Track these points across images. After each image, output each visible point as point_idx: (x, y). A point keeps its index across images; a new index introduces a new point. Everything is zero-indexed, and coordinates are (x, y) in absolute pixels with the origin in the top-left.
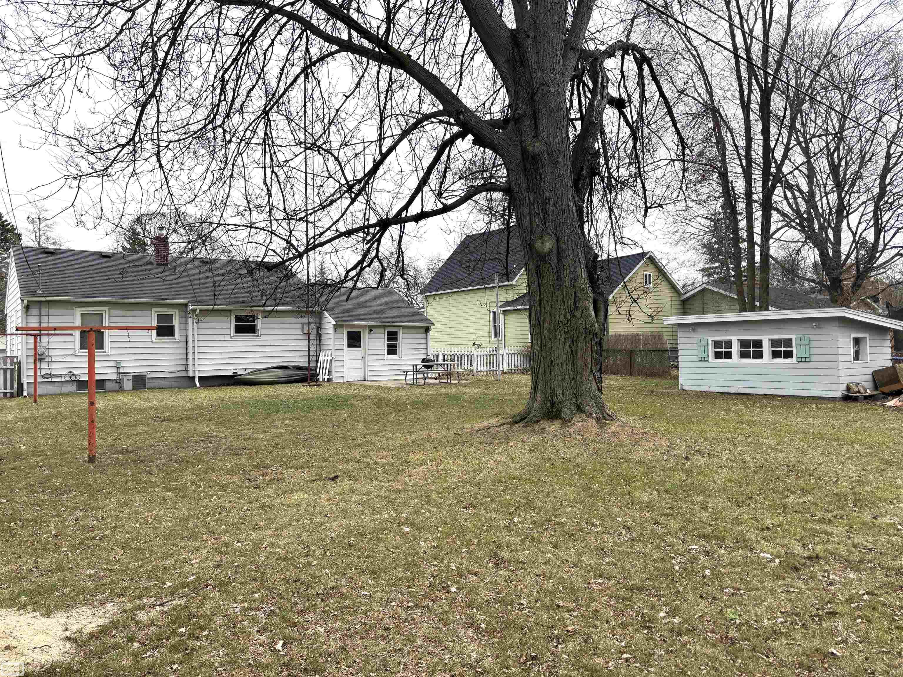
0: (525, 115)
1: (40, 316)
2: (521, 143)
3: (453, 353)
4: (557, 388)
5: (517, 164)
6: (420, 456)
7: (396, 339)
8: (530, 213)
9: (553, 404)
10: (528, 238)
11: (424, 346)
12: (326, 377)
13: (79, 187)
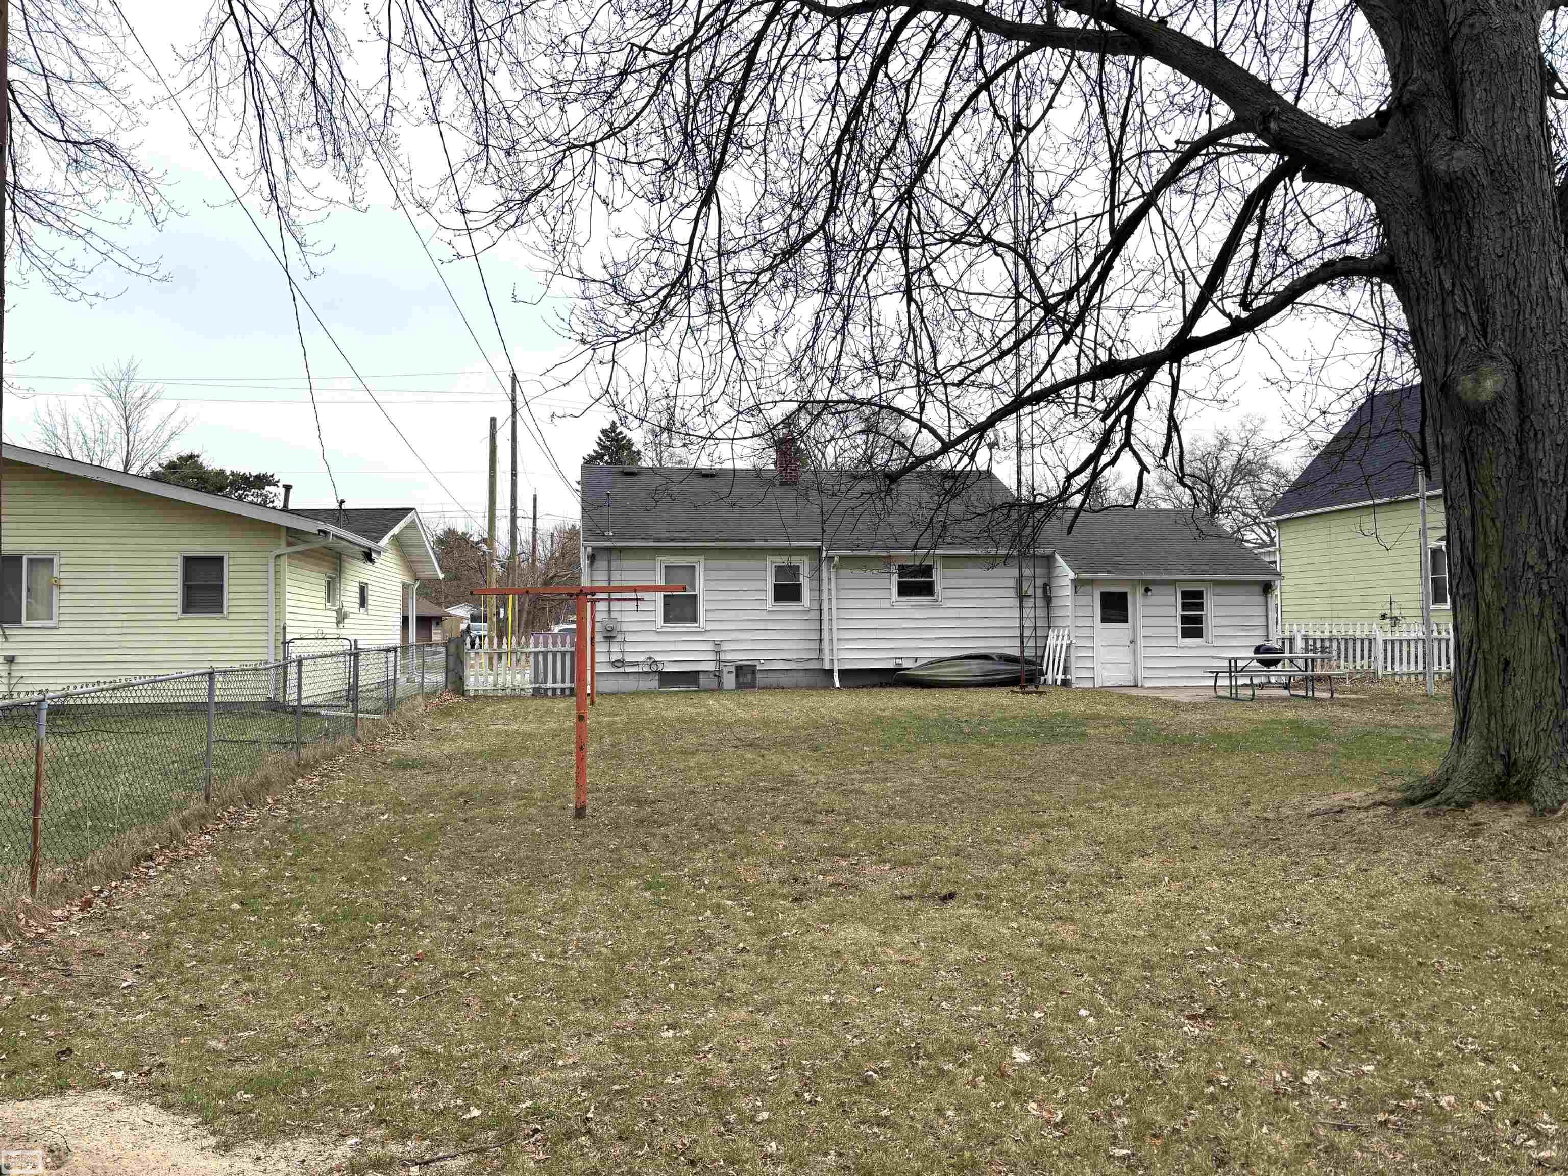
0: (1427, 92)
1: (610, 570)
2: (1419, 158)
3: (1327, 634)
4: (1521, 728)
5: (1410, 210)
6: (1151, 865)
7: (1200, 606)
8: (1444, 316)
9: (1510, 766)
10: (1440, 371)
11: (1261, 621)
12: (1060, 677)
13: (614, 362)
